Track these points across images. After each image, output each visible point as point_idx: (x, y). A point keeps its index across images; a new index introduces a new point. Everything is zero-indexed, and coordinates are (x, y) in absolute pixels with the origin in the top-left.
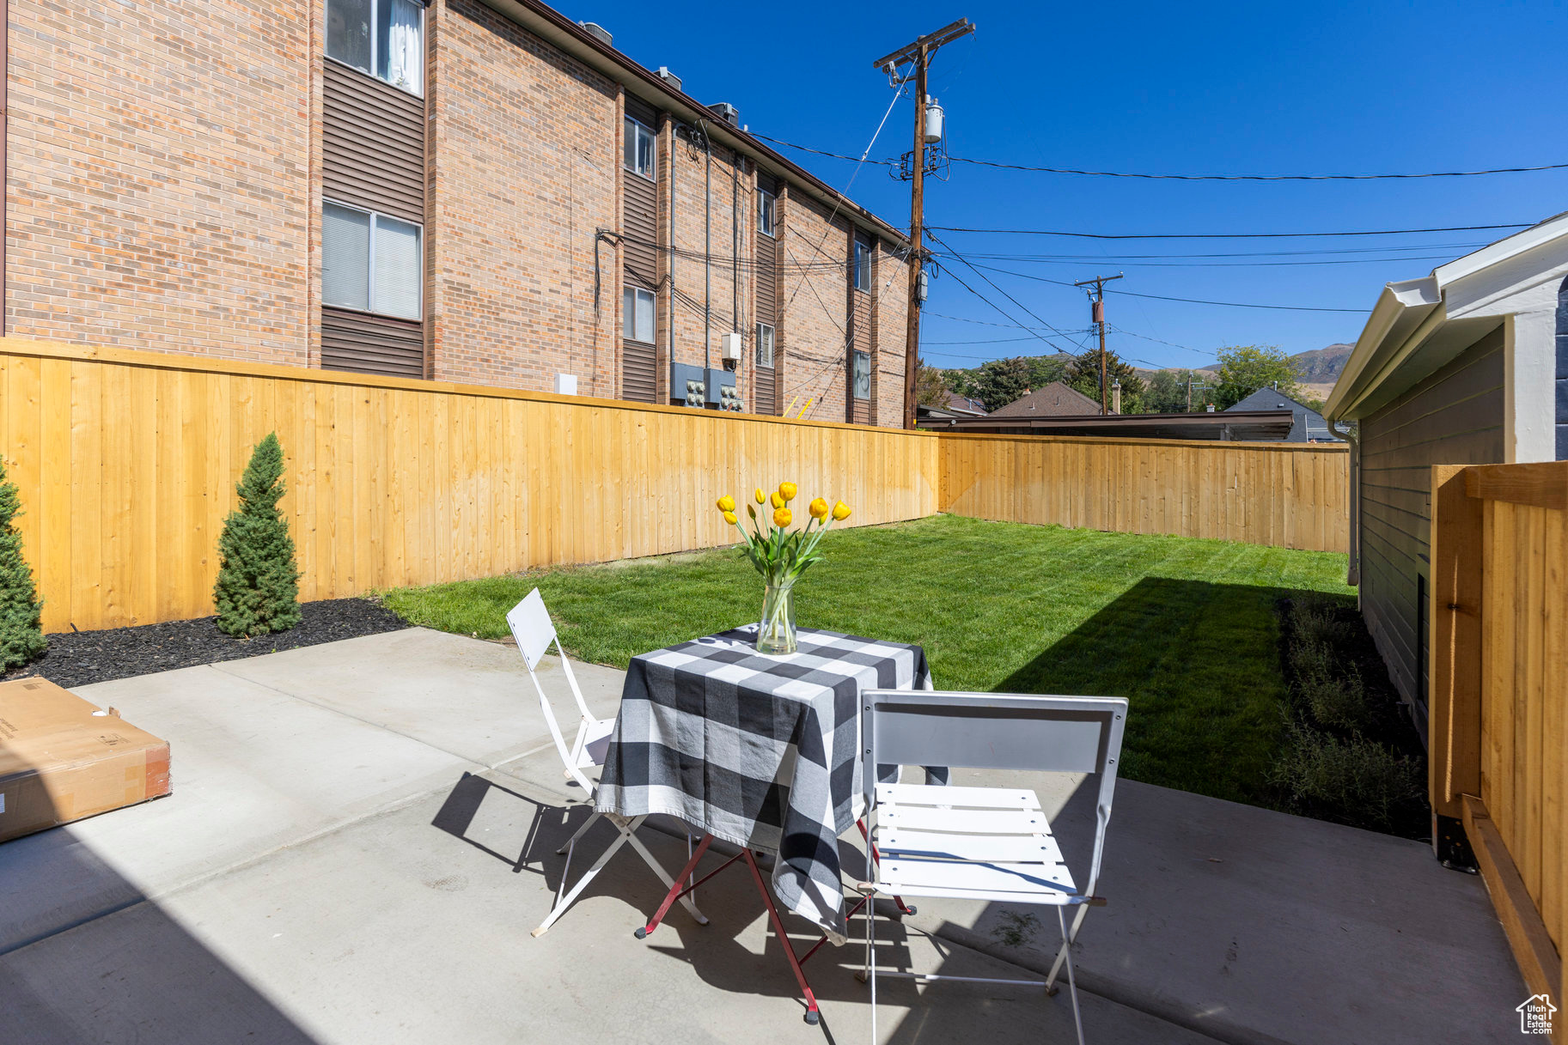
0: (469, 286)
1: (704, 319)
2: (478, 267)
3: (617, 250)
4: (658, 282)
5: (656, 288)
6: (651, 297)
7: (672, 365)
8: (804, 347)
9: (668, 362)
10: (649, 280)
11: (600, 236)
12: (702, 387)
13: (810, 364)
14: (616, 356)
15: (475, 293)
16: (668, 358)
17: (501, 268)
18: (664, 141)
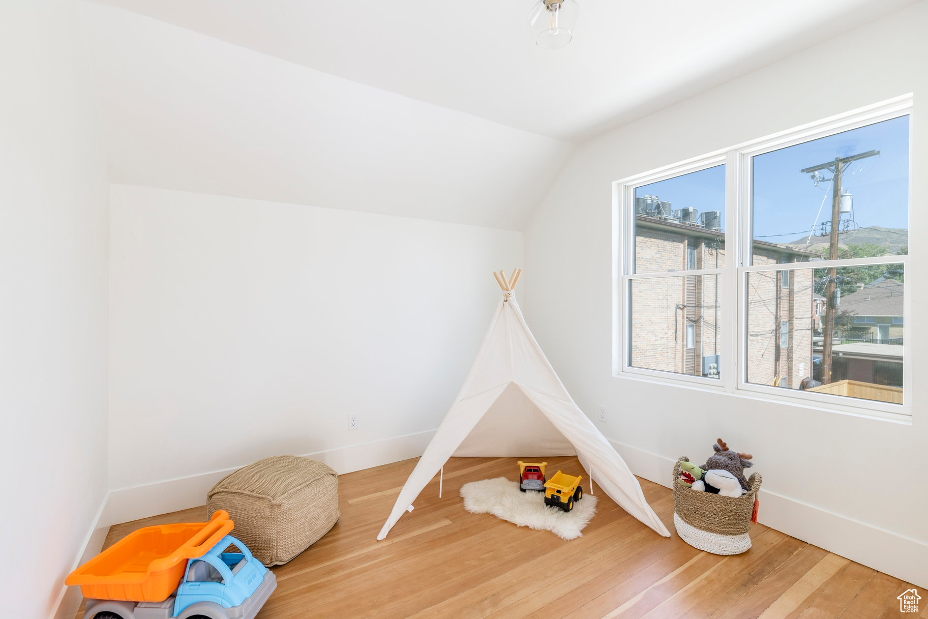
0: (637, 346)
1: (714, 331)
2: (639, 337)
3: (683, 312)
4: (696, 319)
5: (695, 322)
6: (692, 326)
7: (703, 358)
8: (756, 329)
9: (701, 357)
10: (692, 319)
11: (678, 307)
12: (715, 365)
13: (760, 337)
14: (683, 359)
15: (639, 348)
16: (701, 355)
17: (647, 334)
18: (701, 252)
